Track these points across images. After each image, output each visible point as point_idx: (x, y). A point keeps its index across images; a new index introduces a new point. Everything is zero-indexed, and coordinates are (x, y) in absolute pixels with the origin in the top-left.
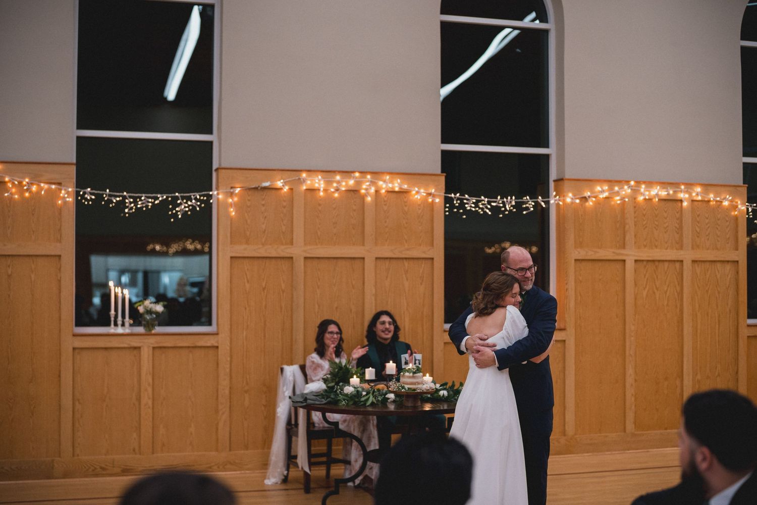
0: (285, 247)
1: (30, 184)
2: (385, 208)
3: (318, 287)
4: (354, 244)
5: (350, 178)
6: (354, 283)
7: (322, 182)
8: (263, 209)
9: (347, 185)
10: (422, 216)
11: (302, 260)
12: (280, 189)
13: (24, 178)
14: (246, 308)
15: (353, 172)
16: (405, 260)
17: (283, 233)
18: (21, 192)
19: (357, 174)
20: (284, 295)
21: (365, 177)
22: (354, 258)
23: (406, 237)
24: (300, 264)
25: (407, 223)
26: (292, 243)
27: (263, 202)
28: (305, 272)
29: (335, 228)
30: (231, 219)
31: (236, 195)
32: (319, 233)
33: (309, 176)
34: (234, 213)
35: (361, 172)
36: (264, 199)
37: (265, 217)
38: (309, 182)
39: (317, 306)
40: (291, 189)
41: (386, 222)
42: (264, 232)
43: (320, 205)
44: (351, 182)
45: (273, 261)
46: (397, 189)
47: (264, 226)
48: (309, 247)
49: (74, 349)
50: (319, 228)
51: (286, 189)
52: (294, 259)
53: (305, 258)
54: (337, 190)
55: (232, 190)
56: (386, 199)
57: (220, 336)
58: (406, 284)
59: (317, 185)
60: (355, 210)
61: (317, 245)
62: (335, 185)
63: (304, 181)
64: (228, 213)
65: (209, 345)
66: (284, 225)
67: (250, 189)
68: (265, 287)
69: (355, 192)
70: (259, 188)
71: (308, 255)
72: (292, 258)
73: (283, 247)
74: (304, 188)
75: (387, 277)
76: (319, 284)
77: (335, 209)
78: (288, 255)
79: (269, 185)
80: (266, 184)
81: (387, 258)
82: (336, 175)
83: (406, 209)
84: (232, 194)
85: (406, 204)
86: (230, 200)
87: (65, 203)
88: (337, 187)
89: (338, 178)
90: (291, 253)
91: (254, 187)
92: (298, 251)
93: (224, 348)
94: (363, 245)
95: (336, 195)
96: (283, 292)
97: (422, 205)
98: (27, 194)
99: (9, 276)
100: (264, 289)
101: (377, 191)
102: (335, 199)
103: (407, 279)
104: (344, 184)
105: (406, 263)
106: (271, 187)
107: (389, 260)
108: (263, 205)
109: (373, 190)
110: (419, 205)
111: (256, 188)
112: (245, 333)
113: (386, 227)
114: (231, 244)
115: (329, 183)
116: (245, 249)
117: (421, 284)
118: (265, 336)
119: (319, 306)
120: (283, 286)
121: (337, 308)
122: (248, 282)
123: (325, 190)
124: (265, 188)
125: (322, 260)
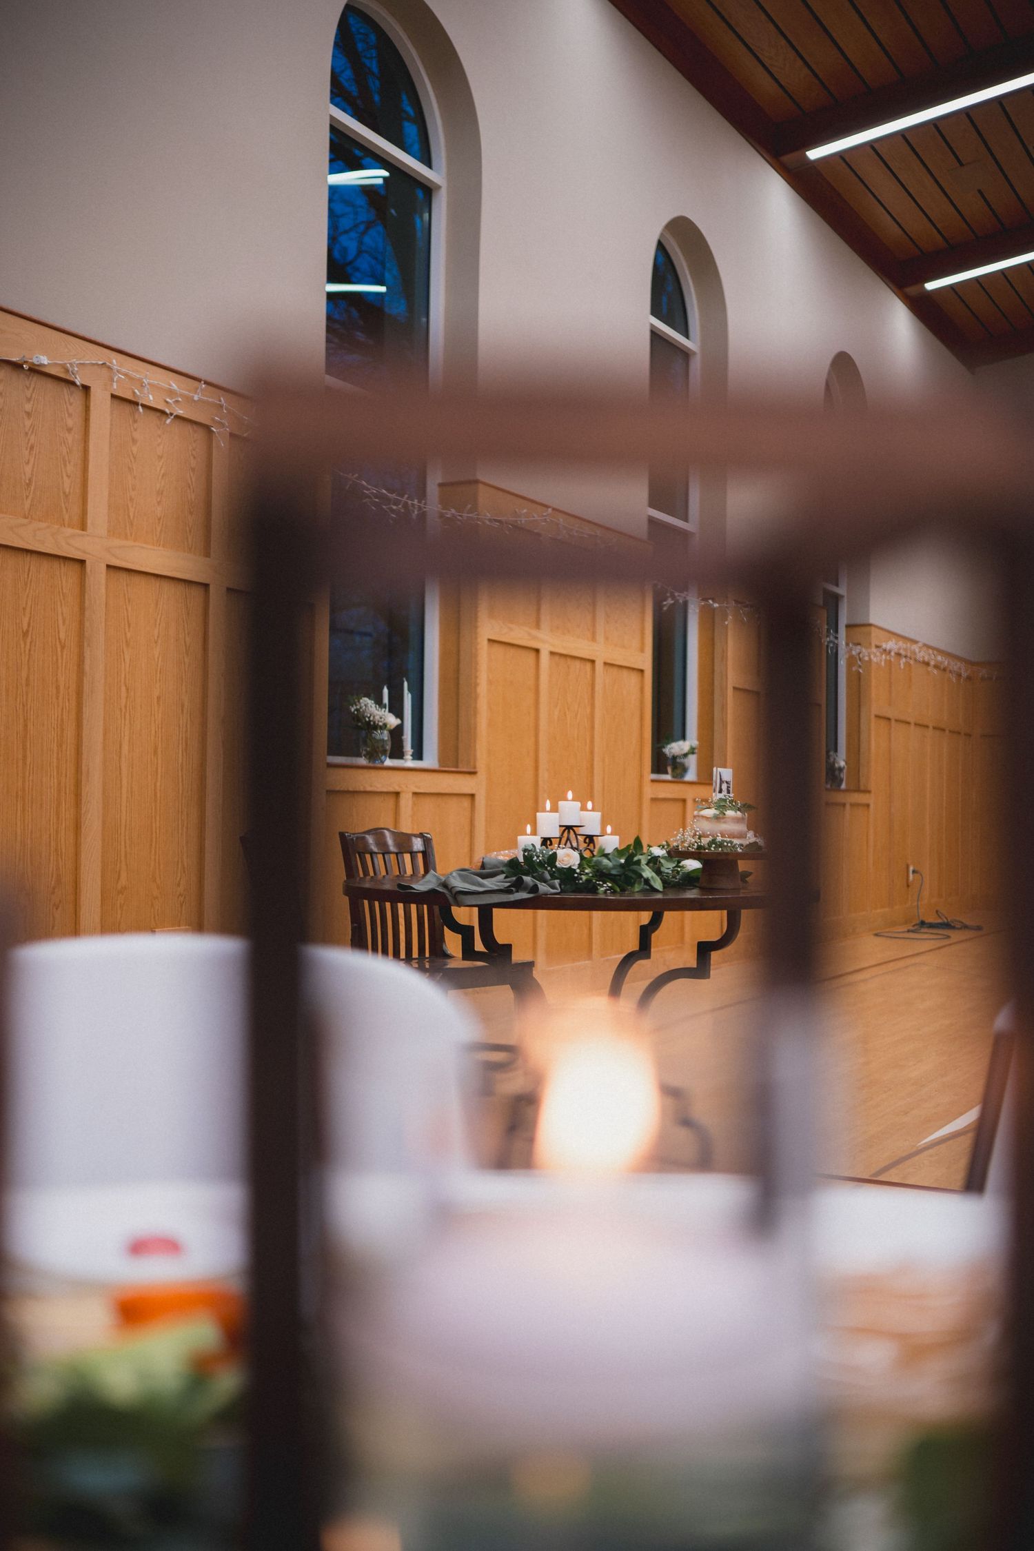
3: (128, 644)
4: (190, 549)
8: (28, 423)
11: (103, 571)
17: (66, 495)
20: (65, 653)
21: (216, 397)
22: (190, 583)
24: (98, 577)
26: (83, 526)
27: (28, 407)
28: (107, 602)
29: (159, 502)
36: (29, 400)
37: (32, 448)
39: (123, 689)
40: (85, 388)
42: (29, 485)
43: (133, 440)
45: (45, 563)
47: (28, 469)
48: (117, 542)
50: (131, 499)
52: (88, 565)
53: (109, 567)
60: (193, 469)
61: (127, 538)
66: (68, 477)
68: (27, 631)
70: (26, 366)
71: (114, 561)
72: (84, 562)
76: (129, 635)
77: (160, 457)
78: (78, 555)
79: (48, 365)
90: (83, 551)
94: (209, 554)
96: (63, 647)
100: (25, 634)
106: (49, 370)
108: (29, 414)
109: (225, 428)
111: (17, 366)
118: (25, 757)
119: (127, 690)
120: (62, 636)
121: (159, 698)
125: (137, 579)
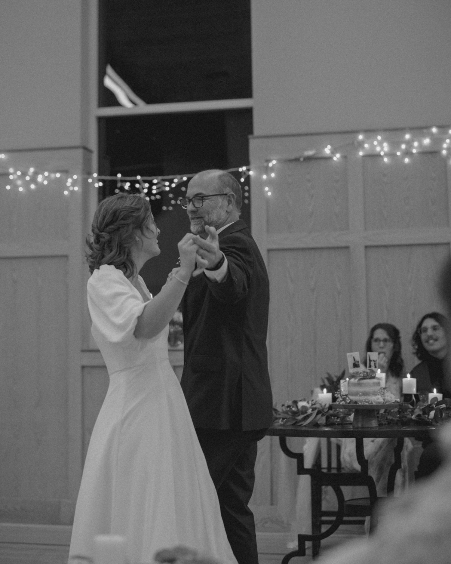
0: (338, 233)
1: (36, 174)
4: (435, 226)
5: (424, 136)
7: (385, 145)
8: (309, 185)
9: (421, 145)
11: (362, 250)
12: (329, 158)
13: (28, 168)
15: (428, 127)
18: (26, 184)
19: (434, 130)
20: (340, 296)
21: (446, 133)
22: (436, 245)
24: (359, 255)
26: (348, 229)
27: (309, 177)
28: (367, 266)
29: (406, 204)
30: (267, 201)
31: (272, 169)
32: (385, 213)
33: (367, 138)
34: (269, 194)
35: (439, 127)
36: (309, 174)
37: (312, 196)
38: (366, 146)
39: (385, 312)
40: (344, 157)
42: (310, 215)
44: (427, 141)
45: (325, 253)
47: (310, 208)
48: (370, 232)
49: (83, 367)
50: (385, 206)
51: (337, 157)
52: (351, 249)
53: (366, 247)
54: (407, 153)
55: (265, 164)
59: (378, 149)
61: (382, 228)
62: (403, 146)
63: (361, 145)
64: (263, 193)
66: (337, 205)
67: (291, 161)
68: (314, 288)
69: (434, 154)
70: (302, 159)
71: (369, 243)
72: (347, 248)
73: (335, 234)
74: (361, 153)
76: (388, 281)
78: (343, 244)
79: (314, 154)
80: (310, 153)
82: (405, 134)
84: (267, 170)
86: (265, 177)
87: (73, 192)
88: (406, 149)
89: (407, 136)
90: (347, 242)
91: (293, 157)
92: (355, 237)
94: (448, 225)
95: (407, 160)
96: (339, 293)
98: (33, 186)
100: (313, 290)
102: (406, 166)
104: (416, 144)
106: (316, 156)
111: (297, 160)
114: (268, 232)
115: (395, 145)
116: (285, 238)
119: (389, 311)
122: (292, 281)
123: (391, 155)
124: (308, 159)
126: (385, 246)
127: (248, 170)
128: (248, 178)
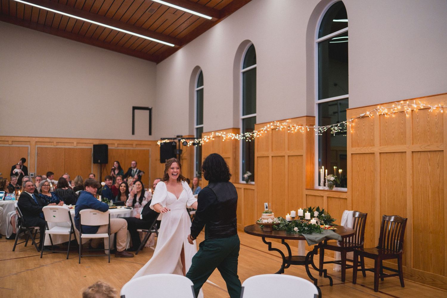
0: (371, 147)
2: (418, 120)
3: (386, 170)
4: (402, 144)
5: (399, 105)
6: (403, 167)
8: (364, 127)
9: (397, 109)
10: (438, 122)
11: (379, 154)
12: (369, 116)
14: (358, 180)
15: (400, 101)
16: (428, 152)
17: (372, 140)
19: (402, 102)
21: (406, 103)
22: (402, 153)
23: (429, 137)
25: (429, 129)
26: (374, 145)
27: (364, 124)
28: (380, 161)
29: (393, 135)
30: (351, 135)
31: (353, 122)
32: (386, 138)
33: (380, 107)
34: (352, 132)
35: (404, 100)
36: (364, 123)
37: (365, 132)
39: (386, 180)
41: (418, 129)
42: (364, 140)
43: (386, 122)
44: (399, 107)
45: (368, 155)
46: (422, 107)
47: (364, 137)
49: (307, 195)
50: (386, 136)
51: (371, 116)
52: (375, 154)
53: (380, 153)
54: (393, 113)
55: (350, 120)
56: (418, 115)
57: (348, 193)
58: (429, 168)
59: (384, 112)
60: (402, 124)
61: (385, 145)
62: (392, 110)
64: (350, 132)
65: (344, 198)
66: (372, 136)
67: (357, 118)
69: (403, 113)
70: (361, 117)
71: (381, 152)
73: (370, 147)
74: (378, 114)
75: (419, 164)
76: (387, 167)
77: (393, 124)
78: (372, 152)
80: (363, 115)
81: (419, 151)
82: (392, 104)
83: (429, 119)
85: (428, 116)
86: (350, 125)
89: (393, 106)
90: (374, 151)
92: (376, 149)
93: (349, 200)
94: (406, 144)
95: (394, 116)
96: (372, 172)
97: (438, 116)
99: (292, 164)
100: (364, 170)
101: (412, 111)
103: (430, 165)
105: (429, 154)
106: (365, 116)
107: (420, 153)
108: (364, 126)
109: (410, 110)
110: (436, 116)
111: (359, 118)
112: (357, 194)
113: (418, 132)
114: (352, 147)
115: (389, 109)
116: (356, 149)
117: (438, 168)
119: (387, 181)
120: (372, 170)
121: (395, 182)
122: (358, 166)
124: (363, 117)
125: (388, 154)
126: (386, 153)
127: (346, 123)
128: (346, 125)
